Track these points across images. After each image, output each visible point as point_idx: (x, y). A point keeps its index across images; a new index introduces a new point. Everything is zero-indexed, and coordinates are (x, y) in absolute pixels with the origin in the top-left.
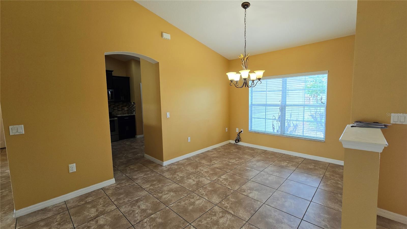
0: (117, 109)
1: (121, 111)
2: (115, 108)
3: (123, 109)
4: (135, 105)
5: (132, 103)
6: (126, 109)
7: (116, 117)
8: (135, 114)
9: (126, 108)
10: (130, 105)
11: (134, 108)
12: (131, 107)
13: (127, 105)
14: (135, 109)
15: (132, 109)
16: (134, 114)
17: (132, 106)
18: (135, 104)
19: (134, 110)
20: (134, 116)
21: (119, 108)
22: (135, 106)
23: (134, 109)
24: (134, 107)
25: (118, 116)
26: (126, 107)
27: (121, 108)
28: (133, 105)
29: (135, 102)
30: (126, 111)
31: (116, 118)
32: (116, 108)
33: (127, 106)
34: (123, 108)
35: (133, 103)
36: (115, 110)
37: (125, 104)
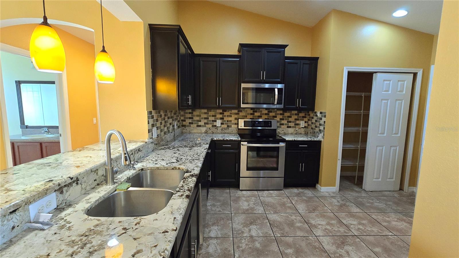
0: (286, 124)
1: (293, 127)
2: (283, 122)
3: (298, 124)
4: (324, 119)
5: (319, 115)
6: (302, 124)
7: (284, 141)
8: (322, 140)
9: (304, 122)
10: (313, 118)
11: (320, 125)
12: (314, 121)
13: (306, 117)
14: (324, 128)
15: (316, 127)
16: (320, 138)
17: (316, 121)
18: (325, 117)
19: (320, 130)
20: (319, 142)
21: (290, 122)
22: (325, 122)
23: (322, 128)
24: (322, 122)
25: (287, 139)
26: (303, 120)
27: (293, 122)
28: (321, 119)
29: (325, 113)
30: (302, 128)
31: (282, 144)
32: (285, 122)
33: (306, 120)
34: (297, 122)
35: (321, 113)
36: (283, 124)
37: (302, 115)
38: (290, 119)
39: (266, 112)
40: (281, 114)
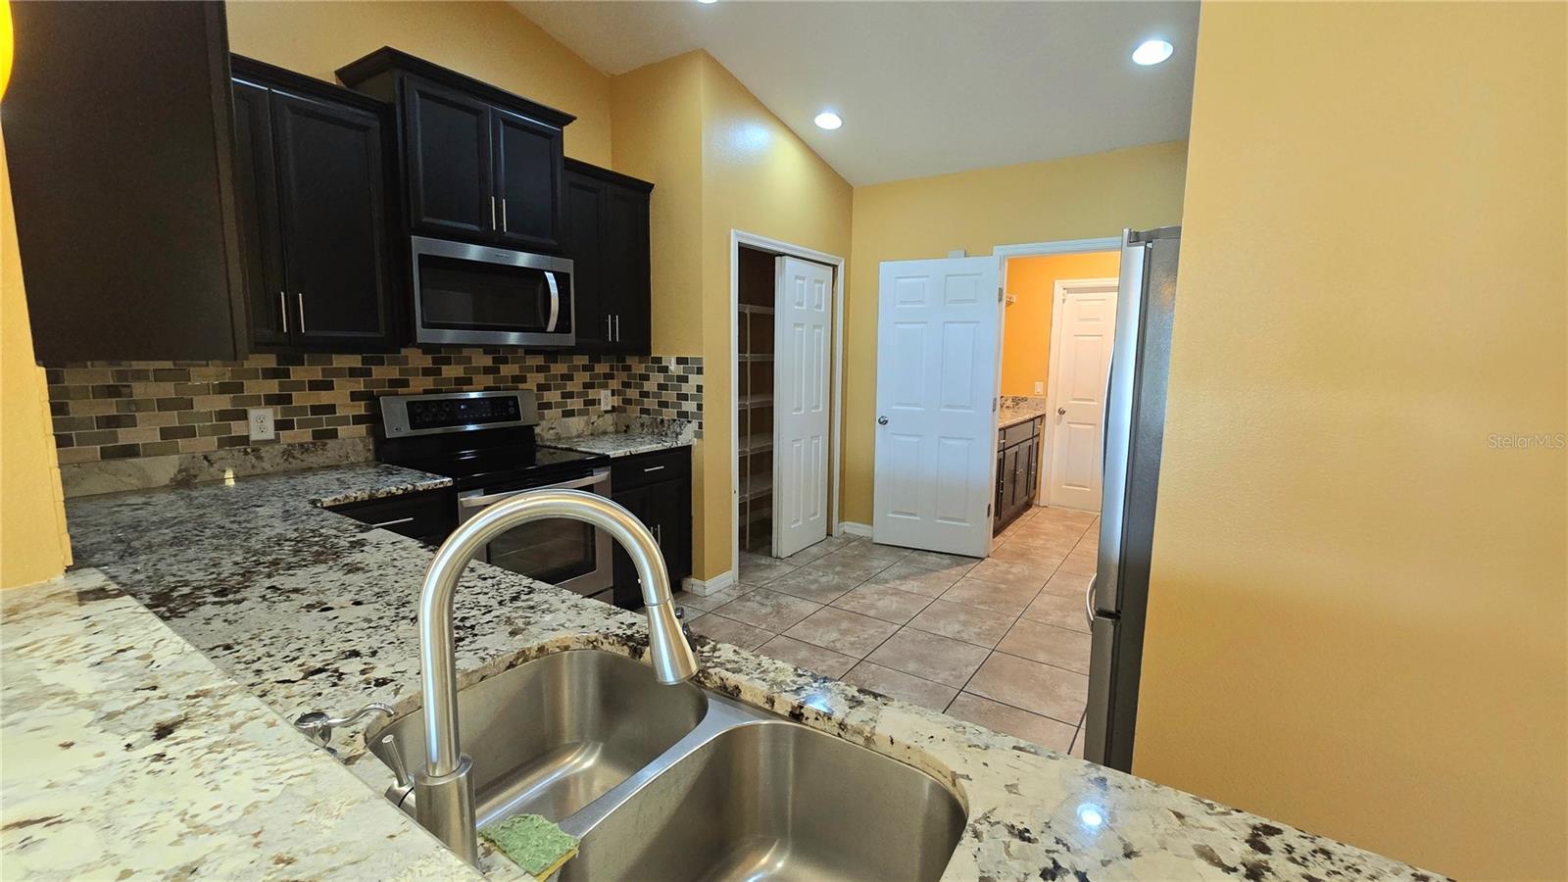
0: (558, 405)
1: (582, 413)
2: (548, 396)
3: (592, 402)
4: (694, 380)
5: (674, 369)
6: (606, 399)
8: (695, 442)
9: (609, 392)
11: (684, 397)
12: (650, 386)
13: (612, 376)
14: (700, 407)
15: (664, 404)
16: (687, 437)
17: (661, 387)
18: (700, 371)
19: (683, 415)
20: (687, 450)
21: (570, 395)
22: (700, 388)
23: (689, 406)
24: (688, 388)
26: (606, 387)
27: (580, 394)
28: (683, 379)
29: (699, 360)
30: (606, 412)
32: (553, 396)
33: (615, 384)
34: (592, 394)
35: (681, 361)
36: (548, 406)
37: (601, 368)
38: (570, 387)
39: (488, 361)
40: (539, 369)
